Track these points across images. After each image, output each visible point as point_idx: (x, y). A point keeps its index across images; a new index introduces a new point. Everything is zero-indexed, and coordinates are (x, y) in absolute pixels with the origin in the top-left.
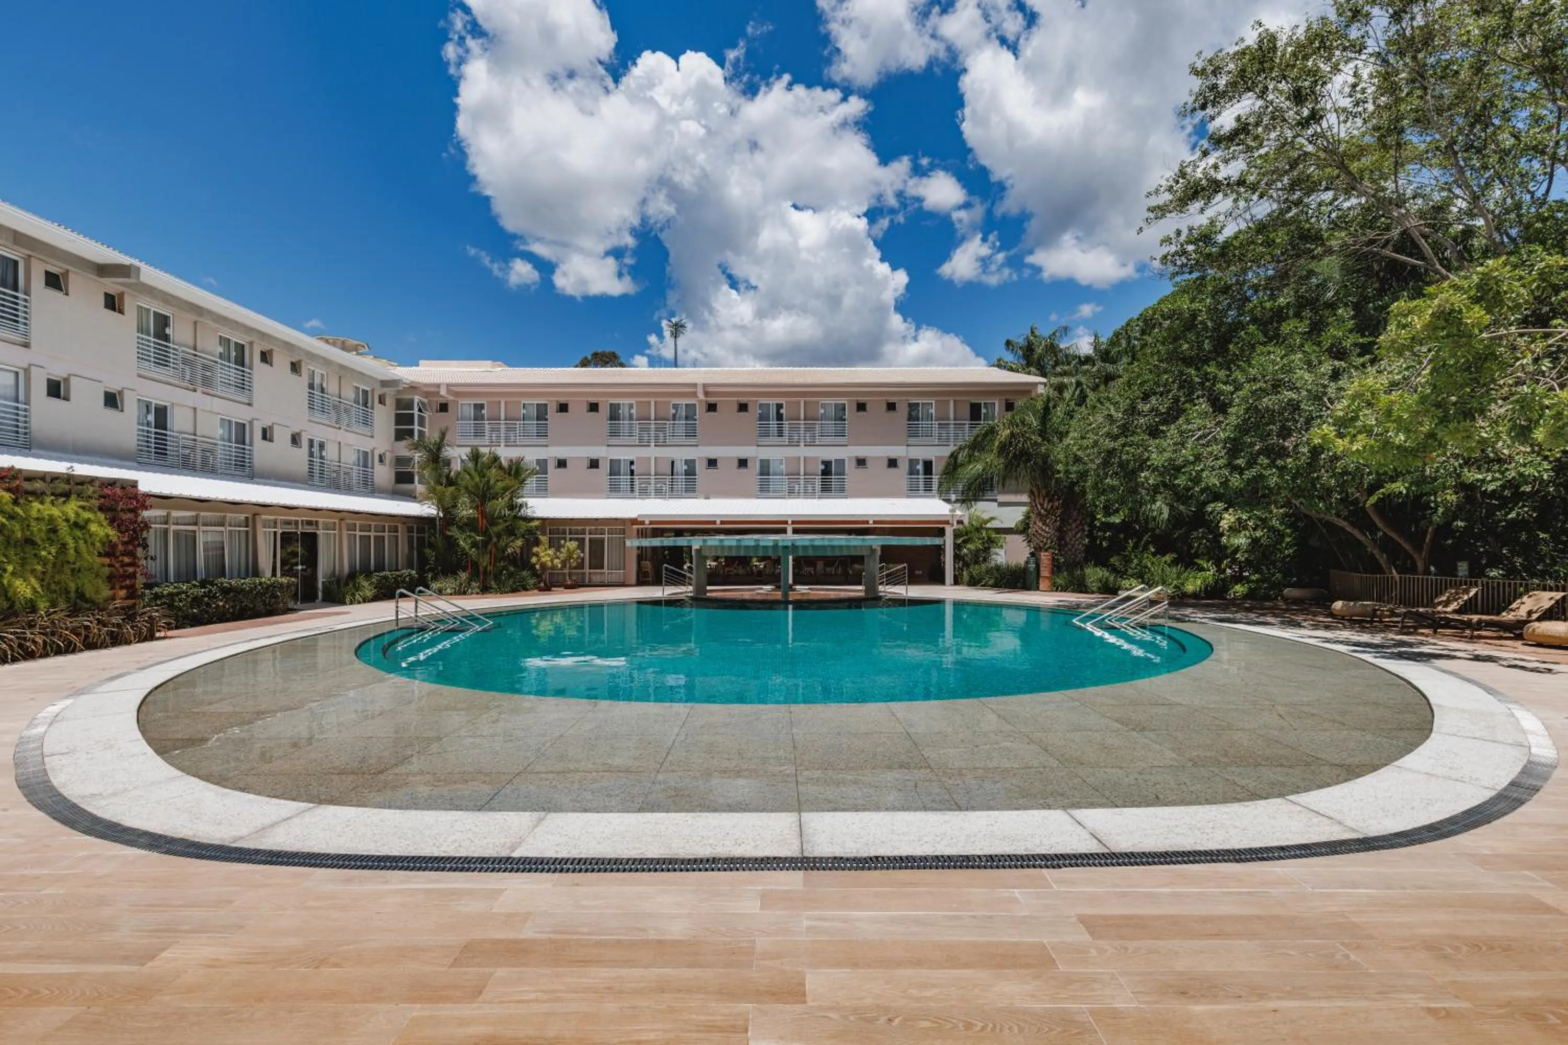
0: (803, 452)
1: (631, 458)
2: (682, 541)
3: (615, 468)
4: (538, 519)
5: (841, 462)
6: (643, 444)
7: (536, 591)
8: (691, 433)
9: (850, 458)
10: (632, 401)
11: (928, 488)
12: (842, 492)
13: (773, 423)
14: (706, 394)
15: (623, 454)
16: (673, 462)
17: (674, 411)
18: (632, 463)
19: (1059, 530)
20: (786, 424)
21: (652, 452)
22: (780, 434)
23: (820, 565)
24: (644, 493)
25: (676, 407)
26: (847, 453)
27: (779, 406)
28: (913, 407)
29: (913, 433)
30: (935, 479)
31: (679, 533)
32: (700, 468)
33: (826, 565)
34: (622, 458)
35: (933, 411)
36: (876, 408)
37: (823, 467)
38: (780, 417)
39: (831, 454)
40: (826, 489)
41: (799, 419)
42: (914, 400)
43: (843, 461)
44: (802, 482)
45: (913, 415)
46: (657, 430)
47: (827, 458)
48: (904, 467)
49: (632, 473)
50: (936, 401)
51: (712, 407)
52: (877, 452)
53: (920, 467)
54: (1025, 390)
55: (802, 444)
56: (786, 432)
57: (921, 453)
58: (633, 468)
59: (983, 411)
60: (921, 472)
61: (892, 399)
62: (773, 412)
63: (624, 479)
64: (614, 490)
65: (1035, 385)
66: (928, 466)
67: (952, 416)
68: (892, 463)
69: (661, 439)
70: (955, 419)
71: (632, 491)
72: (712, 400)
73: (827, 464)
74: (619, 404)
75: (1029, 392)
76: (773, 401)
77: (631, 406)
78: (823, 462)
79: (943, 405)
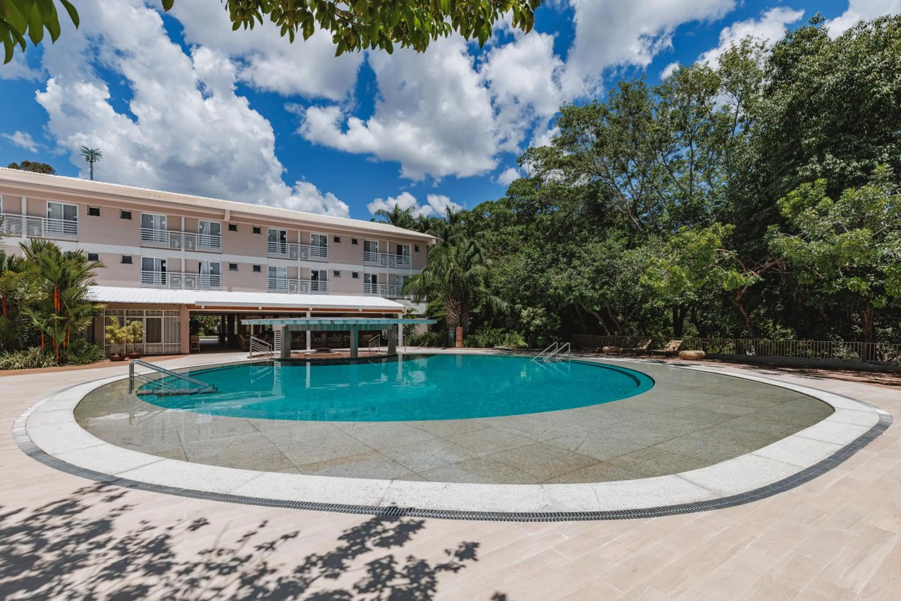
0: (299, 264)
1: (163, 258)
2: (266, 322)
3: (147, 265)
4: (103, 303)
5: (324, 273)
6: (173, 248)
7: (108, 361)
8: (215, 244)
9: (330, 270)
10: (164, 215)
11: (375, 291)
12: (325, 291)
13: (278, 243)
14: (232, 217)
15: (156, 255)
16: (200, 264)
17: (201, 227)
18: (163, 262)
19: (460, 316)
20: (288, 245)
21: (183, 255)
22: (283, 251)
23: (324, 336)
24: (175, 285)
25: (202, 224)
26: (328, 267)
27: (283, 233)
28: (366, 244)
29: (367, 258)
30: (379, 286)
31: (263, 316)
32: (224, 270)
33: (328, 336)
34: (154, 258)
35: (378, 247)
36: (346, 242)
37: (313, 275)
38: (283, 239)
39: (319, 267)
40: (315, 289)
41: (297, 243)
42: (367, 239)
43: (326, 271)
44: (299, 283)
45: (367, 247)
46: (187, 239)
47: (315, 269)
48: (362, 278)
49: (164, 269)
50: (380, 242)
51: (233, 228)
52: (347, 268)
53: (370, 278)
54: (424, 241)
55: (299, 259)
56: (288, 250)
57: (371, 271)
58: (164, 265)
59: (404, 250)
60: (371, 281)
61: (355, 237)
62: (278, 236)
63: (157, 275)
64: (147, 281)
65: (431, 239)
66: (374, 277)
67: (388, 251)
68: (355, 275)
69: (191, 245)
70: (390, 253)
71: (164, 282)
72: (233, 223)
73: (315, 273)
74: (152, 216)
75: (427, 242)
76: (279, 229)
77: (162, 219)
78: (312, 272)
79: (383, 244)
